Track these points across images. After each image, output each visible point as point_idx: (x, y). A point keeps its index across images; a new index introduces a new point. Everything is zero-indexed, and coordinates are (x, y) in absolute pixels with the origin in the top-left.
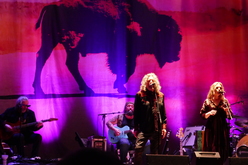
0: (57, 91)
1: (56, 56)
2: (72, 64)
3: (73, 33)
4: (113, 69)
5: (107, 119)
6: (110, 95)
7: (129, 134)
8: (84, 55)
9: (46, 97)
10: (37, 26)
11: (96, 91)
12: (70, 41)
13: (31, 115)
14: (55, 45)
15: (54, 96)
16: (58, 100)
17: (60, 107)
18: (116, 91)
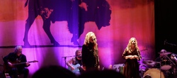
0: (38, 44)
1: (37, 23)
2: (47, 28)
3: (47, 9)
4: (71, 31)
5: (67, 60)
6: (69, 46)
7: (80, 68)
8: (53, 22)
9: (31, 47)
10: (26, 5)
11: (61, 44)
12: (45, 14)
13: (24, 58)
14: (36, 16)
15: (36, 47)
16: (38, 49)
17: (39, 53)
18: (72, 44)
